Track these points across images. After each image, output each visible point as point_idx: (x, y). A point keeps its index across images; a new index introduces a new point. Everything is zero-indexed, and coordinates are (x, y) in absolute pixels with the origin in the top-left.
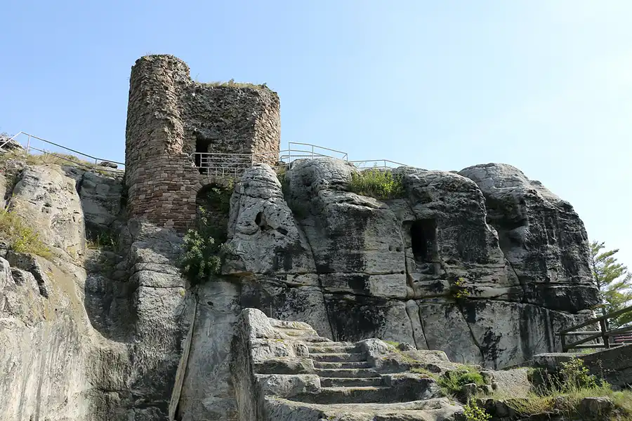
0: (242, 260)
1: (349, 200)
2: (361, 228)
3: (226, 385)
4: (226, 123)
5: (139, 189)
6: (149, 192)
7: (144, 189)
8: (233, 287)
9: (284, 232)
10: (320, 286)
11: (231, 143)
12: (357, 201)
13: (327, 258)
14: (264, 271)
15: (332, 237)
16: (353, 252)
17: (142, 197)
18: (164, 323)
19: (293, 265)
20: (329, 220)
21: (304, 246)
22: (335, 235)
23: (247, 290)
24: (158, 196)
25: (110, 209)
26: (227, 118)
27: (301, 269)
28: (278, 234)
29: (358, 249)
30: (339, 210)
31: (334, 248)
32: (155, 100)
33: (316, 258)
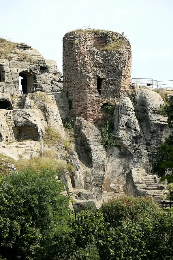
0: (121, 140)
1: (158, 120)
2: (161, 130)
3: (117, 181)
4: (109, 69)
5: (78, 105)
6: (82, 106)
7: (80, 105)
8: (118, 149)
9: (135, 130)
10: (147, 150)
11: (112, 80)
12: (161, 120)
13: (150, 140)
14: (129, 145)
15: (152, 133)
16: (159, 138)
17: (80, 108)
18: (100, 163)
19: (138, 142)
20: (151, 127)
21: (142, 136)
22: (153, 132)
23: (123, 150)
24: (86, 108)
25: (65, 111)
26: (109, 66)
27: (141, 144)
28: (133, 131)
29: (160, 137)
30: (154, 123)
31: (152, 137)
32: (81, 63)
33: (146, 140)
